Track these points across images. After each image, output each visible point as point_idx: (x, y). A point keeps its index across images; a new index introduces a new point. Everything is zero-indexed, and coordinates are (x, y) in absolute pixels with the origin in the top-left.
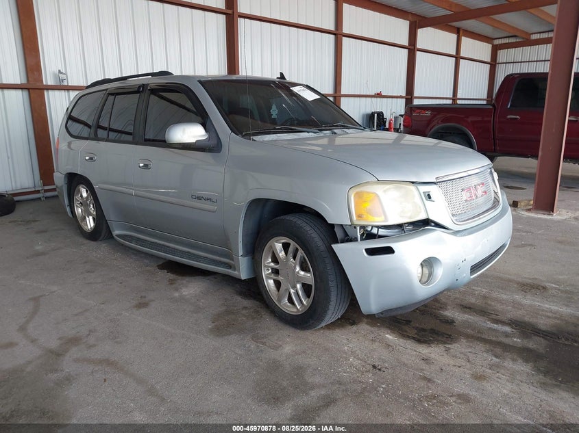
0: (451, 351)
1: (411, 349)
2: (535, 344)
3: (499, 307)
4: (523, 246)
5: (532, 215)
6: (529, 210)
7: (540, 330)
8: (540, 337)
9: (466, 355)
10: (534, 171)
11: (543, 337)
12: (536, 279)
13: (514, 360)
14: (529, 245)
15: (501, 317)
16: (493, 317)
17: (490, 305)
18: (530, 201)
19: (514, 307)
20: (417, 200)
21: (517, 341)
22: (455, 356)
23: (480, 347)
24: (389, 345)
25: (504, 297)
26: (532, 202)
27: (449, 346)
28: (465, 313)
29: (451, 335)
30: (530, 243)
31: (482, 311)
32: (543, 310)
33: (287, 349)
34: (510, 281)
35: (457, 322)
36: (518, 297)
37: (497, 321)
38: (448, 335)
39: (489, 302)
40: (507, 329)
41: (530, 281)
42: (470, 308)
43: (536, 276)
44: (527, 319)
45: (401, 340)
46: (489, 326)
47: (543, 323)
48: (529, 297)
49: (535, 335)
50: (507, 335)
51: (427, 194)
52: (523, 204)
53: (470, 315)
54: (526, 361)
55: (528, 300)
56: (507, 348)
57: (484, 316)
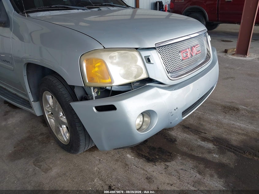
0: (169, 168)
1: (141, 168)
2: (228, 159)
3: (208, 126)
4: (227, 78)
5: (235, 57)
6: (233, 54)
7: (232, 146)
8: (232, 152)
9: (178, 172)
10: (238, 31)
11: (234, 152)
12: (233, 102)
13: (212, 176)
14: (232, 78)
15: (208, 136)
16: (203, 135)
17: (202, 125)
18: (234, 49)
19: (217, 126)
20: (140, 63)
21: (216, 157)
22: (170, 174)
23: (190, 164)
24: (127, 165)
25: (212, 117)
26: (235, 50)
27: (168, 164)
28: (184, 132)
29: (171, 153)
30: (232, 76)
31: (196, 130)
32: (235, 128)
33: (54, 172)
34: (217, 104)
35: (178, 141)
36: (220, 117)
37: (205, 139)
38: (169, 152)
39: (202, 122)
40: (210, 146)
41: (229, 104)
42: (188, 128)
43: (233, 101)
44: (224, 136)
45: (136, 159)
46: (199, 144)
47: (235, 139)
48: (227, 117)
49: (229, 150)
50: (210, 151)
51: (147, 58)
52: (230, 51)
53: (188, 135)
54: (220, 177)
55: (227, 120)
56: (208, 163)
57: (196, 135)
